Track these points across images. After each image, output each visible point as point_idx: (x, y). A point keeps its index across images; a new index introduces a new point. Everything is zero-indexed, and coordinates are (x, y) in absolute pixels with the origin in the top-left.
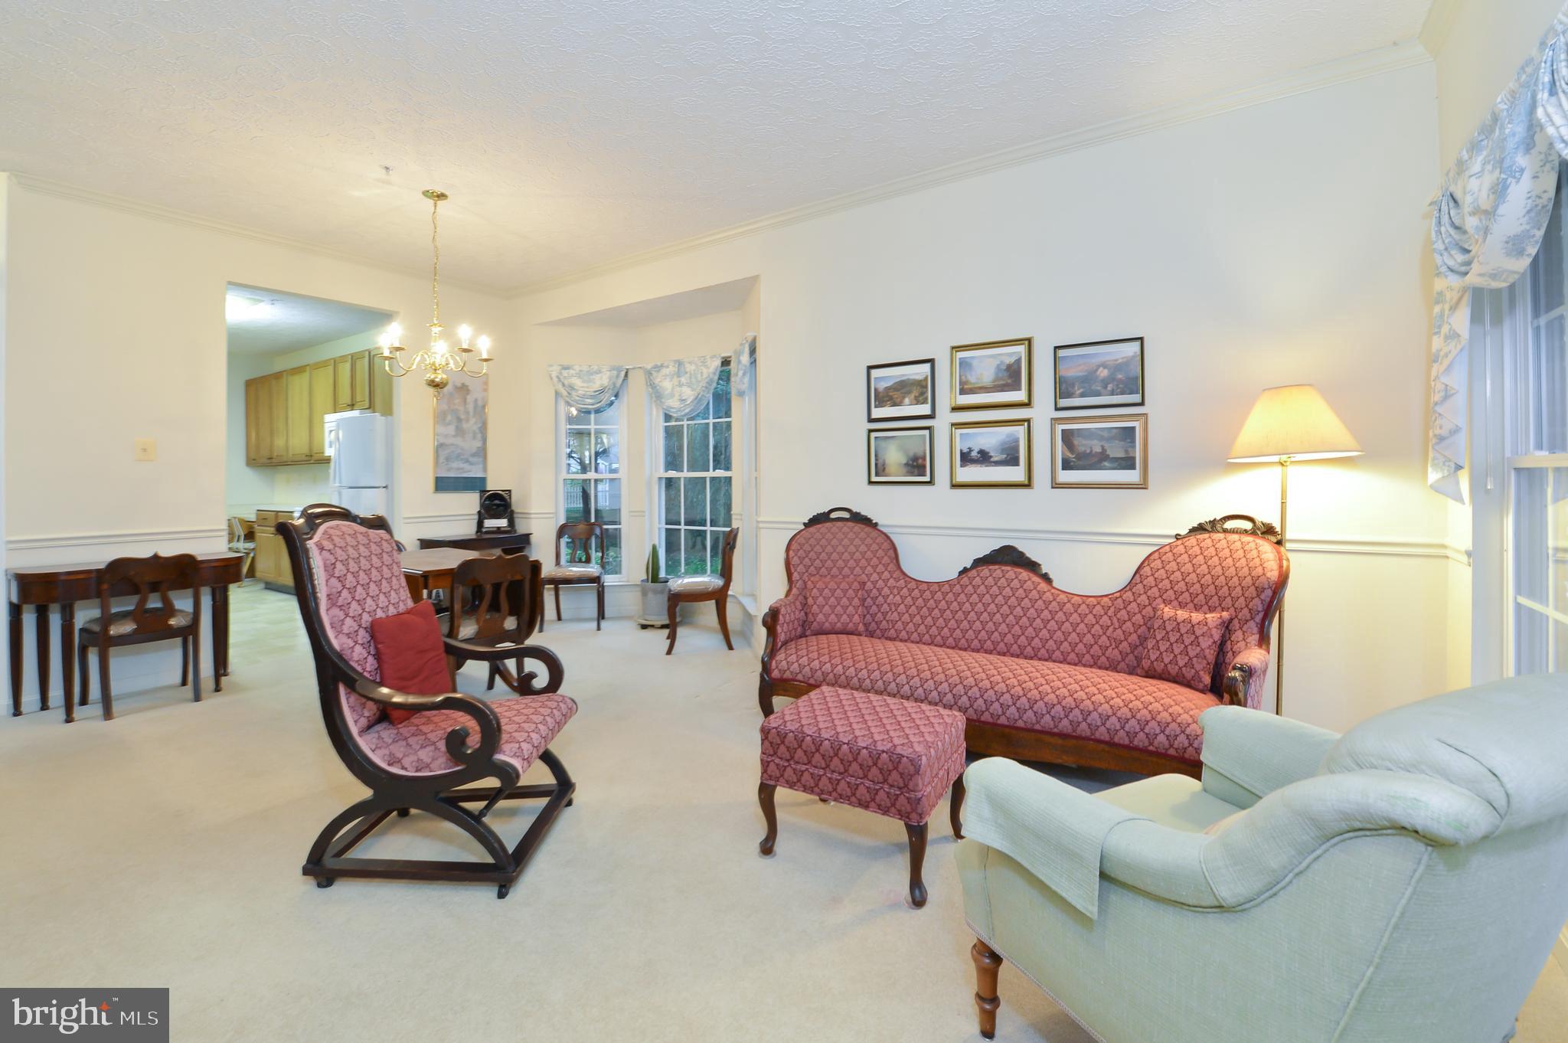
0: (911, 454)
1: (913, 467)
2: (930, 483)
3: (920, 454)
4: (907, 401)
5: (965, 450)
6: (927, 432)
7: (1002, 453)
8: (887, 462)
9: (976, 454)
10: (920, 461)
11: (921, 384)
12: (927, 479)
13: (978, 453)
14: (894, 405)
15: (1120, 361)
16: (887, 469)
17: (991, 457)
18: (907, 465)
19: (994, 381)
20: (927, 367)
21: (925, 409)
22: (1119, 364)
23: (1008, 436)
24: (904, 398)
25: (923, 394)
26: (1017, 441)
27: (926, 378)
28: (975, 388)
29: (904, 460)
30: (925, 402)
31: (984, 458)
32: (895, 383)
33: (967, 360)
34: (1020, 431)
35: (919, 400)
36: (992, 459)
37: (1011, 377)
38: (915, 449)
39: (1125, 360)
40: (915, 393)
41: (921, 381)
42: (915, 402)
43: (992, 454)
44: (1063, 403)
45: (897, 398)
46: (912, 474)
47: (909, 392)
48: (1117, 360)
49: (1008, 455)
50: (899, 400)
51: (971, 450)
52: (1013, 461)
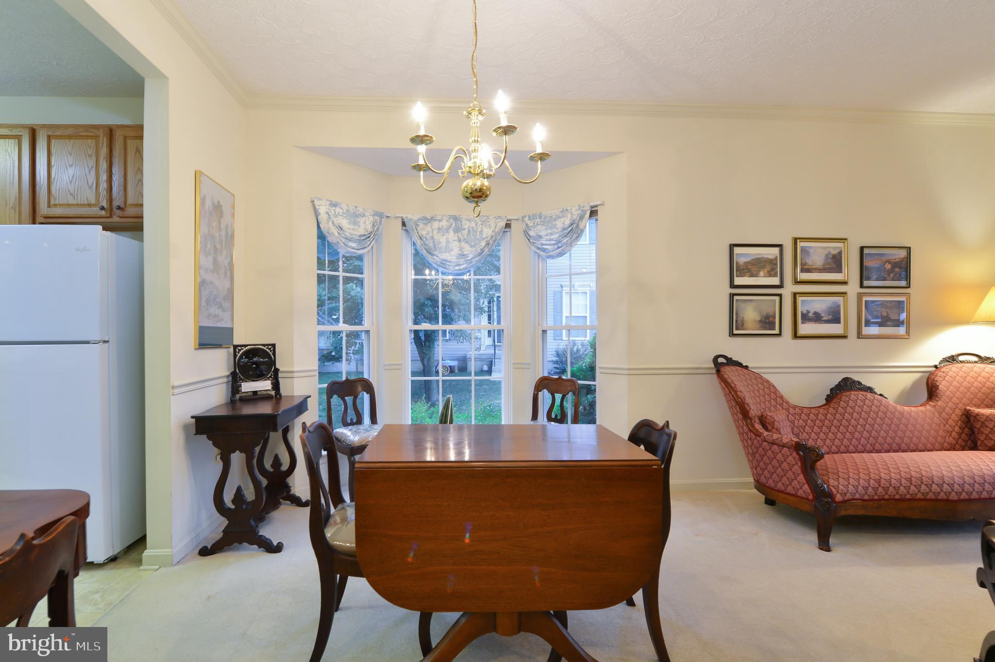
0: (764, 314)
1: (765, 323)
2: (780, 335)
3: (772, 314)
4: (762, 273)
5: (805, 312)
6: (777, 298)
7: (829, 315)
8: (745, 319)
9: (812, 315)
10: (771, 319)
11: (772, 262)
12: (777, 332)
13: (813, 314)
14: (752, 276)
15: (897, 260)
16: (745, 325)
17: (822, 317)
18: (761, 321)
19: (824, 265)
20: (776, 250)
21: (775, 281)
22: (897, 261)
23: (834, 303)
24: (759, 271)
25: (773, 269)
26: (839, 306)
27: (777, 257)
28: (813, 268)
29: (758, 318)
30: (775, 275)
31: (817, 318)
32: (753, 260)
33: (807, 248)
34: (839, 300)
35: (771, 274)
36: (823, 319)
37: (835, 263)
38: (767, 310)
39: (900, 260)
40: (768, 268)
41: (772, 259)
42: (768, 275)
43: (823, 315)
44: (866, 283)
45: (754, 271)
46: (765, 329)
47: (763, 267)
48: (895, 259)
49: (833, 316)
50: (756, 272)
51: (808, 312)
52: (836, 320)
